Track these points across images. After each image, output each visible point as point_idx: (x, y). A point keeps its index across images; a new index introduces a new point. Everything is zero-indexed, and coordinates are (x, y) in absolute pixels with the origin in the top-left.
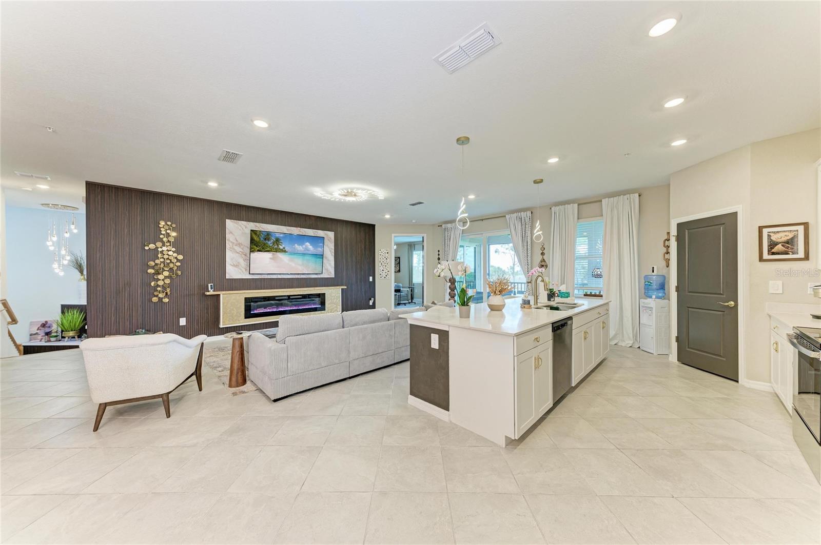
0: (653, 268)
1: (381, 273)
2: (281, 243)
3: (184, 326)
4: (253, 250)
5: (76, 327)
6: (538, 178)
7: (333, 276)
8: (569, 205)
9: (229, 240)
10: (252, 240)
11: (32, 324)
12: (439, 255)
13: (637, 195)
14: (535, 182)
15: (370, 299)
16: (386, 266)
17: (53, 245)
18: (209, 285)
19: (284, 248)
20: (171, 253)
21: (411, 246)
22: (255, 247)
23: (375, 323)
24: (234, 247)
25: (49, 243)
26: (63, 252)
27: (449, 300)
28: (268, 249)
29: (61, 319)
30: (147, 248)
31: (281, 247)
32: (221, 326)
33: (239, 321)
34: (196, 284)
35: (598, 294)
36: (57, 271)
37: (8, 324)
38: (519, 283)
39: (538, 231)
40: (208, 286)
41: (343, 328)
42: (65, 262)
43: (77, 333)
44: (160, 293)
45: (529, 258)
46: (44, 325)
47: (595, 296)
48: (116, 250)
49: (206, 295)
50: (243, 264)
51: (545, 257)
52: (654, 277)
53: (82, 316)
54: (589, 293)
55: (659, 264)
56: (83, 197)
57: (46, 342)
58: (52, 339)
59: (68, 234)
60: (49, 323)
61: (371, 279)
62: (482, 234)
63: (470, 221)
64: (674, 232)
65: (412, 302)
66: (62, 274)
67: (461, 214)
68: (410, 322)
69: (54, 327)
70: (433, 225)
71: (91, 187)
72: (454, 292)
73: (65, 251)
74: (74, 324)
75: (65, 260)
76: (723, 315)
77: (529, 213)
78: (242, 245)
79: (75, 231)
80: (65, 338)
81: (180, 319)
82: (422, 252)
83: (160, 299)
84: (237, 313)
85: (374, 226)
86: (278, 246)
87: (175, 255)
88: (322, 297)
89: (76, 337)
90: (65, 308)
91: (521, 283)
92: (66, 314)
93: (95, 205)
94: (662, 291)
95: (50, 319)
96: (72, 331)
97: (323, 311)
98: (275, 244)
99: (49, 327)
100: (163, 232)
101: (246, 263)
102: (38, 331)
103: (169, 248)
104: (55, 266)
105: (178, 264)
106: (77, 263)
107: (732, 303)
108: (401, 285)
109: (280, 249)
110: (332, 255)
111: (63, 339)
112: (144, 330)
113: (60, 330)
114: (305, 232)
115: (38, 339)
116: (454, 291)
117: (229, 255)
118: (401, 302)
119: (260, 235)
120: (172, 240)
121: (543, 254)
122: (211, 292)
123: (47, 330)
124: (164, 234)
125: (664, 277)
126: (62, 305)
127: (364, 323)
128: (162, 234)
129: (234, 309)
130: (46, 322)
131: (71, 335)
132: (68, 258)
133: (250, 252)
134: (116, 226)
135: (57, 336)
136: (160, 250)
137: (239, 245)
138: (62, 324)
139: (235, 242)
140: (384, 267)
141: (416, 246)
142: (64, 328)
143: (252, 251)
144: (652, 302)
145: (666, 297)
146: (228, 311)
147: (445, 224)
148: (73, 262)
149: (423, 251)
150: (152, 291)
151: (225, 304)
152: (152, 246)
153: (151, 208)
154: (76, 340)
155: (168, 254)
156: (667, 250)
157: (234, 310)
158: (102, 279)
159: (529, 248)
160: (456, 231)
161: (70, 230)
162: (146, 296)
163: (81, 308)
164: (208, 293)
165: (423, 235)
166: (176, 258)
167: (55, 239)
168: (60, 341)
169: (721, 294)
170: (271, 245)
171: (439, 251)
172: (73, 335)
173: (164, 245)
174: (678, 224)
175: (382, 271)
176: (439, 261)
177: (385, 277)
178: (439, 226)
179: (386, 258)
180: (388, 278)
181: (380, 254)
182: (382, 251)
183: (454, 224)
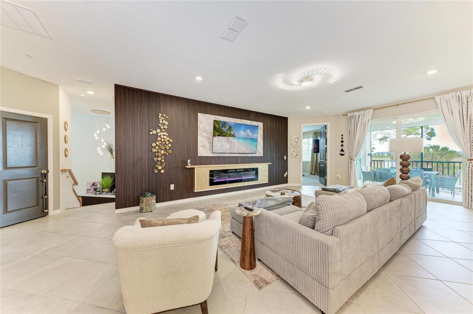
1: (292, 153)
2: (232, 130)
3: (173, 190)
4: (215, 134)
5: (109, 185)
7: (262, 155)
9: (200, 128)
10: (215, 128)
11: (88, 183)
12: (342, 138)
15: (285, 173)
16: (296, 148)
17: (97, 136)
18: (188, 160)
19: (234, 134)
20: (165, 137)
22: (216, 133)
24: (203, 133)
25: (95, 135)
26: (103, 141)
28: (224, 134)
29: (102, 181)
30: (151, 133)
31: (232, 133)
32: (196, 191)
33: (206, 187)
34: (180, 160)
36: (99, 152)
37: (73, 185)
40: (187, 162)
42: (104, 147)
43: (109, 190)
44: (159, 166)
46: (93, 184)
48: (133, 134)
49: (187, 168)
50: (208, 145)
53: (112, 180)
56: (113, 96)
57: (94, 194)
58: (98, 193)
59: (105, 129)
60: (96, 183)
61: (285, 157)
62: (396, 117)
66: (102, 154)
69: (99, 186)
70: (336, 115)
71: (118, 88)
72: (407, 169)
73: (103, 140)
74: (108, 184)
75: (104, 145)
78: (207, 132)
79: (109, 127)
80: (103, 192)
81: (171, 185)
83: (160, 171)
84: (205, 181)
85: (287, 118)
86: (230, 132)
87: (168, 139)
88: (256, 170)
89: (109, 192)
90: (104, 175)
92: (104, 178)
93: (120, 101)
95: (96, 181)
96: (107, 188)
97: (257, 181)
98: (229, 130)
99: (96, 185)
100: (161, 122)
101: (210, 145)
102: (91, 188)
103: (165, 133)
104: (99, 149)
105: (170, 145)
106: (110, 148)
109: (231, 134)
110: (262, 140)
111: (102, 193)
112: (150, 194)
113: (101, 187)
114: (245, 122)
115: (91, 193)
117: (200, 139)
119: (220, 123)
120: (166, 127)
122: (189, 166)
123: (95, 187)
124: (161, 123)
126: (102, 173)
128: (160, 123)
129: (203, 178)
130: (95, 182)
131: (106, 191)
132: (105, 144)
133: (213, 136)
134: (133, 117)
135: (99, 191)
136: (159, 134)
137: (206, 131)
138: (102, 185)
139: (203, 129)
140: (295, 148)
142: (103, 187)
143: (214, 136)
146: (200, 180)
148: (107, 147)
150: (154, 165)
151: (198, 175)
152: (154, 132)
153: (154, 104)
154: (109, 194)
155: (164, 138)
157: (203, 180)
158: (124, 155)
160: (365, 117)
161: (106, 127)
162: (151, 168)
163: (112, 175)
164: (188, 167)
165: (326, 124)
166: (168, 141)
167: (98, 132)
168: (101, 194)
170: (226, 131)
171: (342, 135)
172: (107, 191)
173: (161, 131)
175: (293, 152)
176: (343, 144)
177: (295, 157)
178: (343, 115)
179: (297, 142)
180: (297, 156)
181: (291, 139)
182: (293, 137)
183: (362, 112)
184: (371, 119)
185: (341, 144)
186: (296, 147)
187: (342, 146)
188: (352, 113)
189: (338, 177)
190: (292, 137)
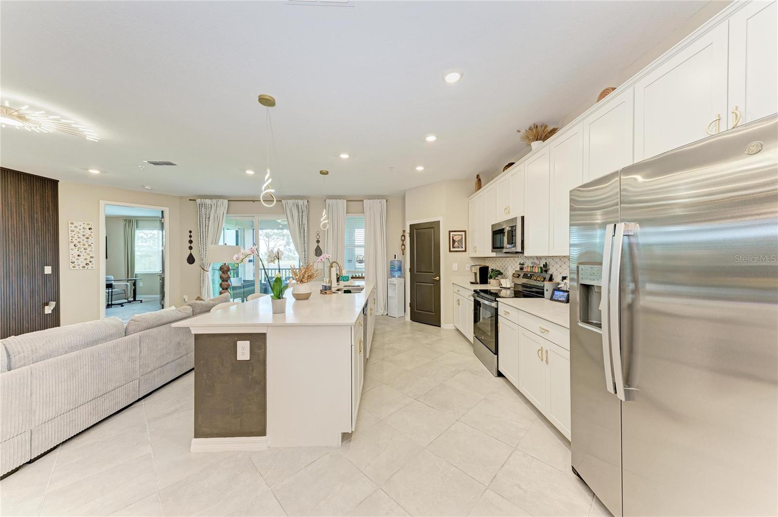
0: (395, 255)
1: (74, 260)
6: (324, 169)
8: (340, 200)
12: (190, 236)
13: (385, 200)
14: (322, 173)
15: (47, 304)
16: (85, 249)
21: (131, 223)
23: (97, 343)
27: (221, 293)
35: (360, 276)
38: (284, 269)
39: (324, 220)
41: (9, 369)
45: (306, 245)
47: (359, 278)
51: (320, 244)
52: (396, 262)
54: (354, 276)
55: (398, 253)
61: (48, 270)
62: (254, 216)
63: (277, 201)
64: (408, 231)
65: (135, 300)
67: (265, 189)
68: (194, 332)
70: (181, 198)
72: (226, 283)
76: (434, 286)
77: (306, 202)
82: (161, 232)
85: (54, 183)
91: (286, 269)
94: (399, 272)
107: (437, 278)
108: (112, 278)
116: (227, 281)
118: (113, 302)
121: (318, 241)
125: (401, 261)
127: (72, 349)
140: (82, 250)
141: (140, 223)
144: (395, 280)
145: (403, 276)
147: (201, 199)
149: (162, 230)
156: (403, 242)
159: (305, 235)
160: (218, 209)
165: (163, 208)
169: (432, 272)
171: (190, 232)
174: (410, 225)
175: (77, 257)
176: (192, 245)
177: (84, 267)
178: (190, 200)
179: (87, 236)
180: (89, 267)
181: (71, 229)
182: (75, 224)
183: (214, 201)
184: (227, 214)
185: (189, 245)
186: (86, 246)
187: (191, 248)
188: (202, 200)
189: (184, 299)
190: (73, 226)
